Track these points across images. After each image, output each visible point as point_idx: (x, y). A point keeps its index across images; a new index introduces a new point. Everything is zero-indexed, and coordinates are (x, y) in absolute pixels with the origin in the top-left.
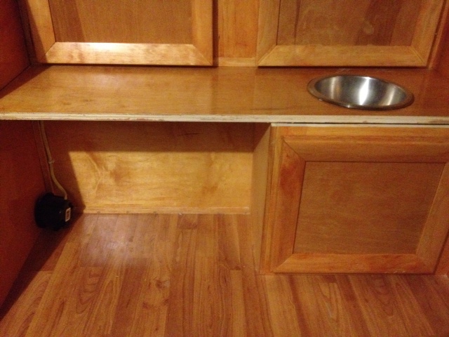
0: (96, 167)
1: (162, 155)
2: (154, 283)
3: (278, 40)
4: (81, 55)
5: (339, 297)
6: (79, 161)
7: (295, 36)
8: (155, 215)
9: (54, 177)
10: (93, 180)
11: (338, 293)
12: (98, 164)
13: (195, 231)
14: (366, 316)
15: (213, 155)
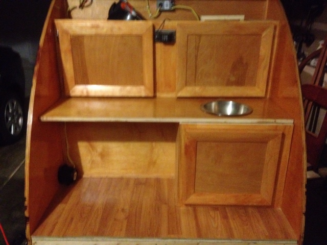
0: (91, 151)
1: (127, 144)
2: (120, 210)
3: (186, 84)
4: (87, 92)
5: (219, 217)
6: (83, 147)
7: (195, 82)
8: (121, 179)
9: (69, 156)
10: (89, 158)
11: (219, 215)
12: (93, 149)
13: (143, 186)
14: (232, 226)
15: (154, 144)
